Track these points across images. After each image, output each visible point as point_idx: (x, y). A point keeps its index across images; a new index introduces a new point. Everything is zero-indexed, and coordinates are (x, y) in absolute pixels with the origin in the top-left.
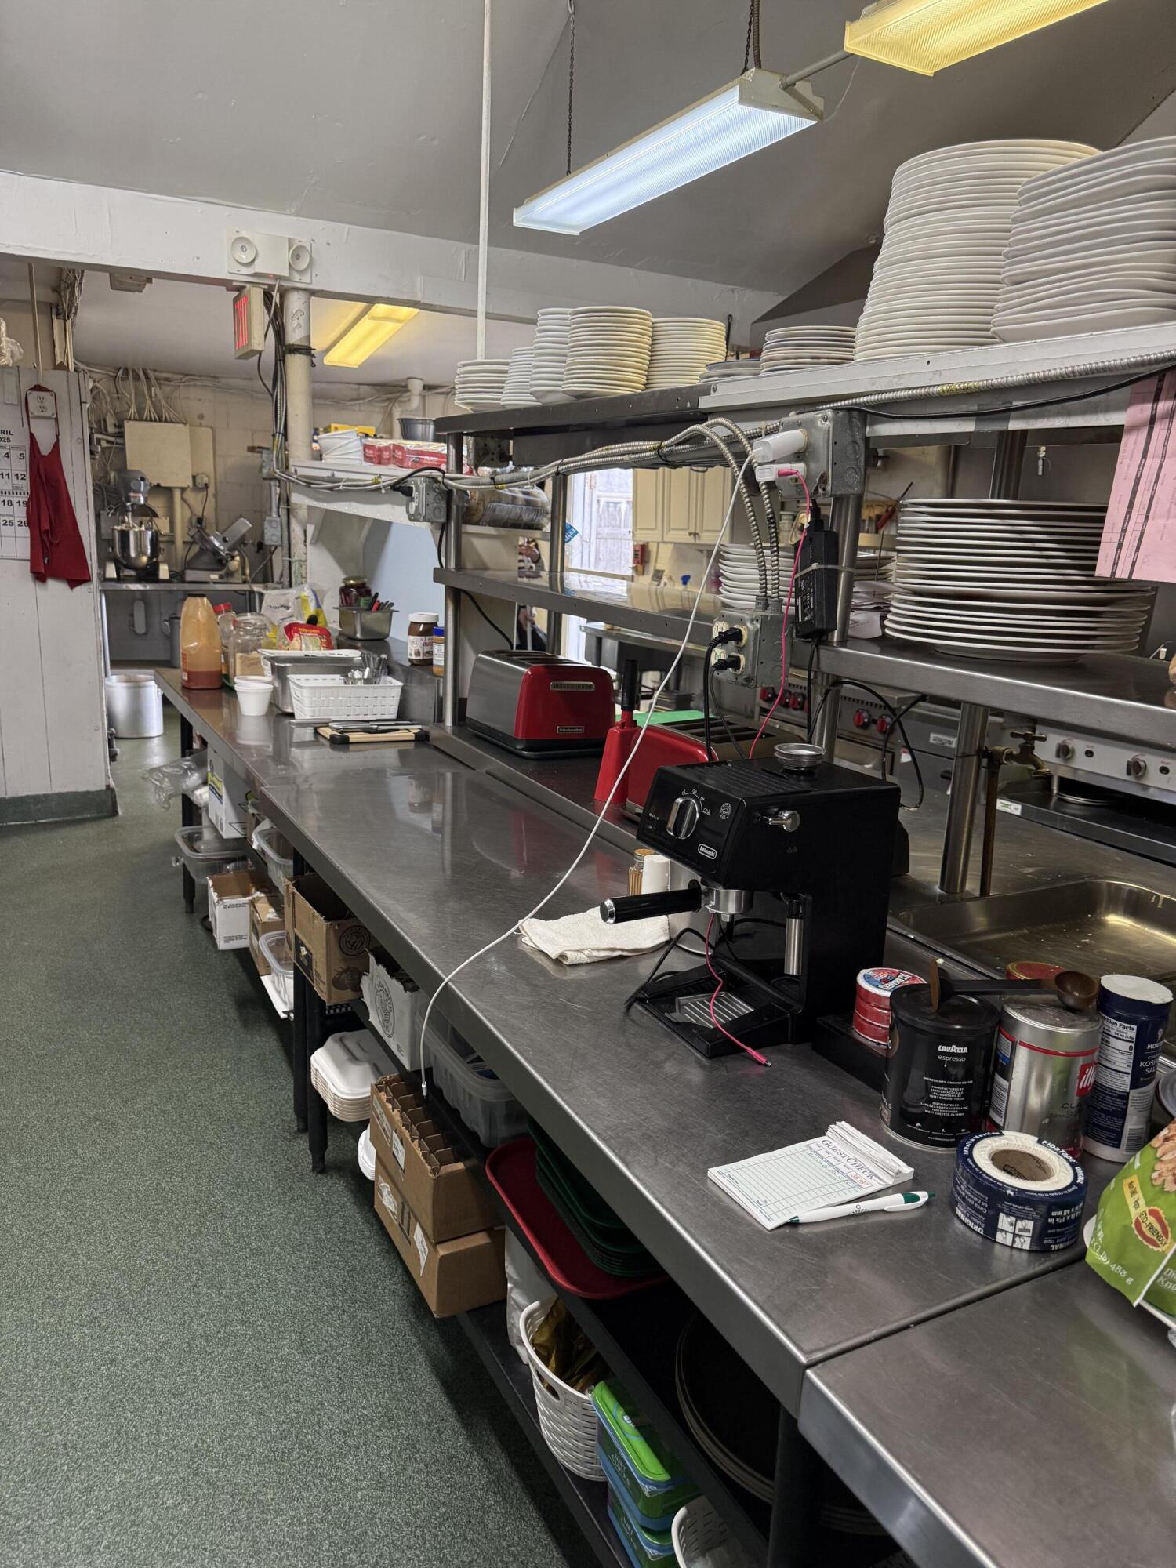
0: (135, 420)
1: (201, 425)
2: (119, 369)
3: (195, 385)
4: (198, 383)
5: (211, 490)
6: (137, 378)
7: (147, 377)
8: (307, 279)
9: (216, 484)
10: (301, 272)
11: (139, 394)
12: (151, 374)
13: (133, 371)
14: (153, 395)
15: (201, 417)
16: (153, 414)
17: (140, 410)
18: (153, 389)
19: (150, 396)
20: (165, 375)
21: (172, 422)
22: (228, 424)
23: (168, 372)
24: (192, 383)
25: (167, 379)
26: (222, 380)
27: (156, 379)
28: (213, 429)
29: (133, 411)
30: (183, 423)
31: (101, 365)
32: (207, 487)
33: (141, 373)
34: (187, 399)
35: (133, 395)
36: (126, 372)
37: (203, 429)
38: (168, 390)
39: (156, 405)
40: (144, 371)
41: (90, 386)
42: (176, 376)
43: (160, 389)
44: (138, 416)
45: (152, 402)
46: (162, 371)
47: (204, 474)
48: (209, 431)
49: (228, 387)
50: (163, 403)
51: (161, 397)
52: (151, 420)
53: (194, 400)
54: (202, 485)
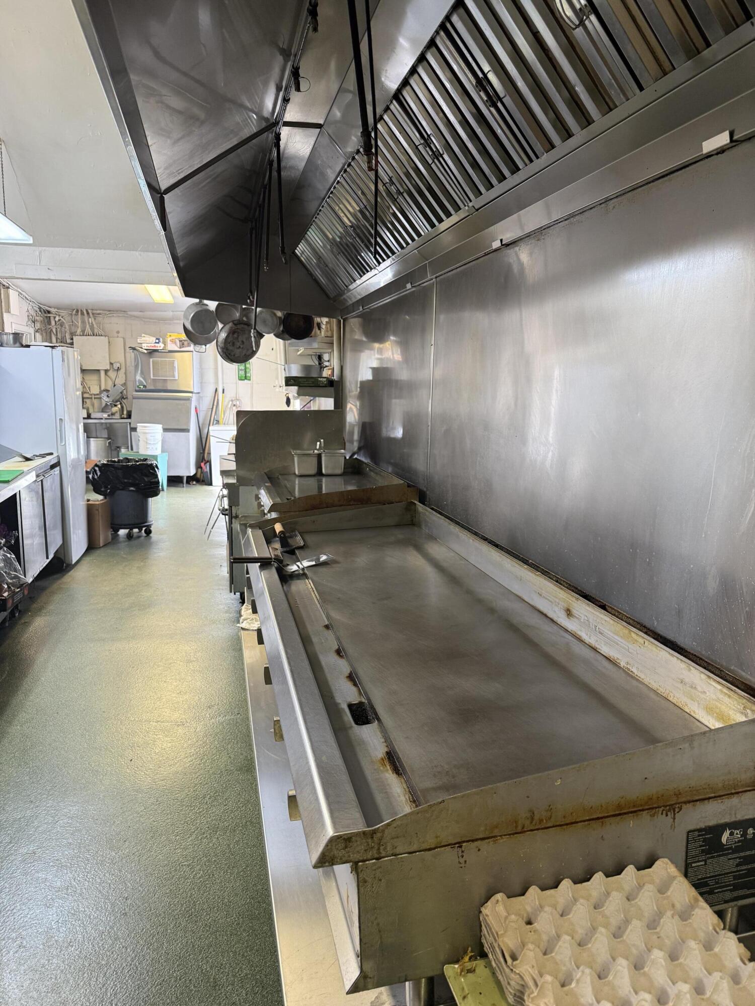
1: (118, 337)
2: (74, 310)
3: (113, 316)
4: (115, 315)
5: (123, 371)
6: (82, 314)
7: (88, 313)
11: (83, 322)
12: (90, 311)
13: (81, 311)
14: (90, 322)
15: (118, 332)
16: (90, 333)
17: (83, 331)
18: (90, 319)
20: (98, 312)
21: (100, 336)
23: (100, 310)
25: (99, 314)
26: (129, 313)
27: (93, 314)
28: (124, 338)
29: (79, 331)
30: (106, 336)
31: (65, 309)
32: (118, 369)
33: (85, 312)
34: (110, 323)
35: (80, 323)
36: (77, 311)
37: (118, 338)
38: (100, 319)
39: (92, 327)
40: (87, 310)
41: (57, 319)
42: (104, 312)
43: (95, 319)
44: (81, 334)
45: (90, 326)
46: (96, 310)
47: (118, 362)
48: (122, 339)
49: (132, 316)
50: (95, 326)
51: (94, 323)
52: (89, 335)
53: (114, 324)
54: (116, 368)
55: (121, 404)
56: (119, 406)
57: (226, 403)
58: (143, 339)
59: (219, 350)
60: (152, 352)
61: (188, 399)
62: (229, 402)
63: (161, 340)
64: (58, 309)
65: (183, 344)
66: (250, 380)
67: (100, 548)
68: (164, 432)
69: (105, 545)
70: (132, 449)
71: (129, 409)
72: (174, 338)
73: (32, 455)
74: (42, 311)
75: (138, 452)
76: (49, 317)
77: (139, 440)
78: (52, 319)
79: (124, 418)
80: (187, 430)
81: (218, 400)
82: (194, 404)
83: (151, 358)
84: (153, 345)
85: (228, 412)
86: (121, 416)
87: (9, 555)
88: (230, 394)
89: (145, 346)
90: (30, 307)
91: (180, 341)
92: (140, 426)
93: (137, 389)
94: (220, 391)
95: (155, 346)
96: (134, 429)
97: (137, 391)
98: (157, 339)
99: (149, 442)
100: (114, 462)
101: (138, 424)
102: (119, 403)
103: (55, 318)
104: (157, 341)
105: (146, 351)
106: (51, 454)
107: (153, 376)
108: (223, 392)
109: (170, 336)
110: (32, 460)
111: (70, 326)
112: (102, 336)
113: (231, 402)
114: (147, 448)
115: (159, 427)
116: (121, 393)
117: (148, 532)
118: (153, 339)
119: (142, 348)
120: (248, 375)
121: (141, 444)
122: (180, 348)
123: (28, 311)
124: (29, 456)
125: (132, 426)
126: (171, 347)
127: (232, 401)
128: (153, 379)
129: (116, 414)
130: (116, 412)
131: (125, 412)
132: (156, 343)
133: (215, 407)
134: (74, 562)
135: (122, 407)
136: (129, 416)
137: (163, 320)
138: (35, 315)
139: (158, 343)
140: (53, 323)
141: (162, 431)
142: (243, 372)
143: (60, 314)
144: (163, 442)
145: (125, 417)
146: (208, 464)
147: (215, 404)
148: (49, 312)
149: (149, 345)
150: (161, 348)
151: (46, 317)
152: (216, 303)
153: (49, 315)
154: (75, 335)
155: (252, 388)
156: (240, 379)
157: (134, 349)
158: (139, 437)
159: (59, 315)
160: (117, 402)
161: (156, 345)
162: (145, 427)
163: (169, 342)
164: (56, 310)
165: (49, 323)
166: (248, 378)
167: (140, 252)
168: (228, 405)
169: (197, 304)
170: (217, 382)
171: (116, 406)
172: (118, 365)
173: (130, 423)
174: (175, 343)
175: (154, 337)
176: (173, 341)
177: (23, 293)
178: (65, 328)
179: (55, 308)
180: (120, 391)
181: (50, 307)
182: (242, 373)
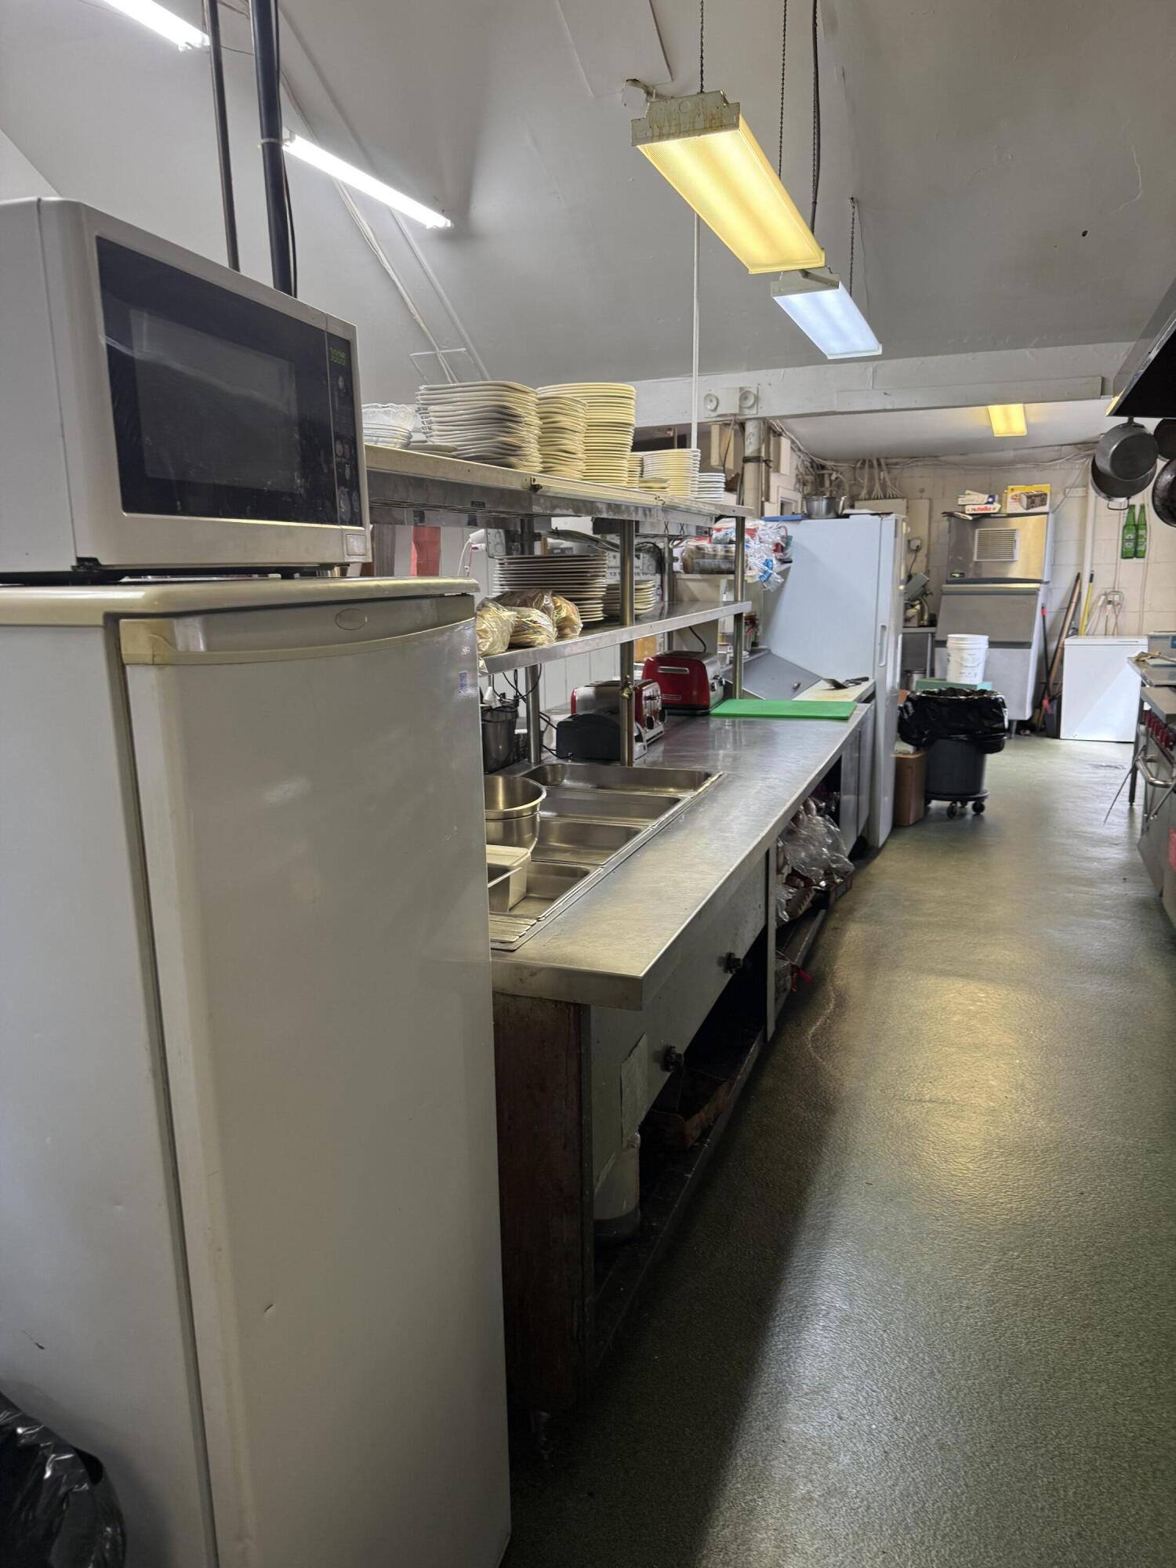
0: (865, 500)
1: (921, 498)
2: (859, 460)
3: (917, 466)
4: (920, 463)
5: (924, 551)
6: (871, 466)
7: (879, 464)
8: (754, 411)
9: (929, 545)
10: (750, 408)
11: (871, 479)
12: (882, 461)
13: (870, 461)
14: (882, 478)
15: (922, 491)
16: (880, 494)
17: (870, 493)
18: (882, 474)
19: (880, 480)
20: (894, 461)
21: (894, 498)
22: (943, 494)
23: (898, 457)
24: (915, 464)
25: (896, 464)
26: (942, 458)
27: (887, 465)
28: (930, 500)
29: (864, 493)
30: (903, 498)
31: (844, 460)
32: (918, 549)
33: (875, 463)
34: (912, 477)
35: (866, 480)
36: (864, 463)
37: (922, 501)
38: (896, 472)
39: (883, 486)
40: (878, 460)
41: (833, 477)
42: (904, 460)
43: (889, 472)
44: (867, 497)
45: (881, 484)
46: (892, 458)
47: (918, 538)
48: (927, 501)
49: (947, 463)
50: (889, 483)
51: (887, 479)
52: (878, 499)
53: (918, 477)
54: (914, 548)
55: (921, 603)
56: (918, 607)
57: (1095, 597)
58: (968, 497)
59: (1157, 503)
60: (980, 518)
61: (1034, 593)
62: (1099, 597)
63: (997, 497)
64: (836, 461)
65: (1033, 502)
66: (1143, 557)
67: (910, 826)
68: (990, 647)
69: (915, 823)
70: (932, 674)
71: (932, 612)
72: (1016, 492)
73: (844, 680)
74: (815, 465)
75: (945, 680)
76: (823, 475)
77: (948, 661)
78: (826, 476)
79: (923, 626)
80: (1027, 645)
81: (1080, 593)
82: (1040, 600)
83: (977, 528)
84: (983, 507)
85: (1096, 614)
86: (919, 621)
87: (832, 827)
88: (1103, 583)
89: (969, 509)
90: (800, 463)
91: (1029, 497)
92: (953, 639)
93: (949, 579)
94: (1086, 578)
95: (986, 509)
96: (943, 643)
97: (948, 582)
98: (990, 497)
99: (965, 664)
100: (933, 693)
101: (949, 636)
102: (918, 602)
103: (830, 475)
104: (991, 500)
105: (970, 518)
106: (866, 679)
107: (978, 558)
108: (1091, 580)
109: (1012, 490)
110: (845, 687)
111: (851, 486)
112: (897, 498)
113: (1103, 597)
114: (961, 673)
115: (982, 640)
116: (924, 586)
117: (979, 808)
118: (985, 498)
119: (964, 513)
120: (1141, 548)
121: (952, 667)
122: (1027, 509)
123: (797, 468)
124: (841, 681)
125: (938, 638)
126: (1012, 507)
127: (1106, 594)
128: (976, 562)
129: (913, 619)
130: (913, 616)
131: (926, 617)
132: (988, 503)
133: (1073, 605)
134: (881, 842)
135: (922, 608)
136: (933, 622)
137: (999, 465)
138: (804, 473)
139: (991, 503)
140: (827, 483)
141: (987, 646)
142: (1132, 544)
143: (839, 468)
144: (987, 663)
145: (926, 623)
146: (1056, 701)
147: (1075, 600)
148: (823, 467)
149: (976, 507)
150: (996, 511)
151: (819, 475)
152: (1157, 421)
153: (823, 472)
154: (858, 500)
155: (1146, 573)
156: (1125, 556)
157: (950, 515)
158: (949, 655)
159: (837, 471)
160: (915, 600)
161: (988, 506)
162: (962, 639)
163: (1009, 500)
164: (833, 463)
165: (822, 484)
166: (1140, 554)
167: (1032, 350)
168: (1097, 601)
169: (1124, 426)
170: (1081, 563)
171: (913, 606)
172: (918, 542)
173: (933, 634)
174: (1020, 501)
175: (986, 494)
176: (1016, 499)
177: (797, 441)
178: (843, 489)
179: (831, 460)
180: (923, 583)
181: (825, 460)
182: (1130, 545)
